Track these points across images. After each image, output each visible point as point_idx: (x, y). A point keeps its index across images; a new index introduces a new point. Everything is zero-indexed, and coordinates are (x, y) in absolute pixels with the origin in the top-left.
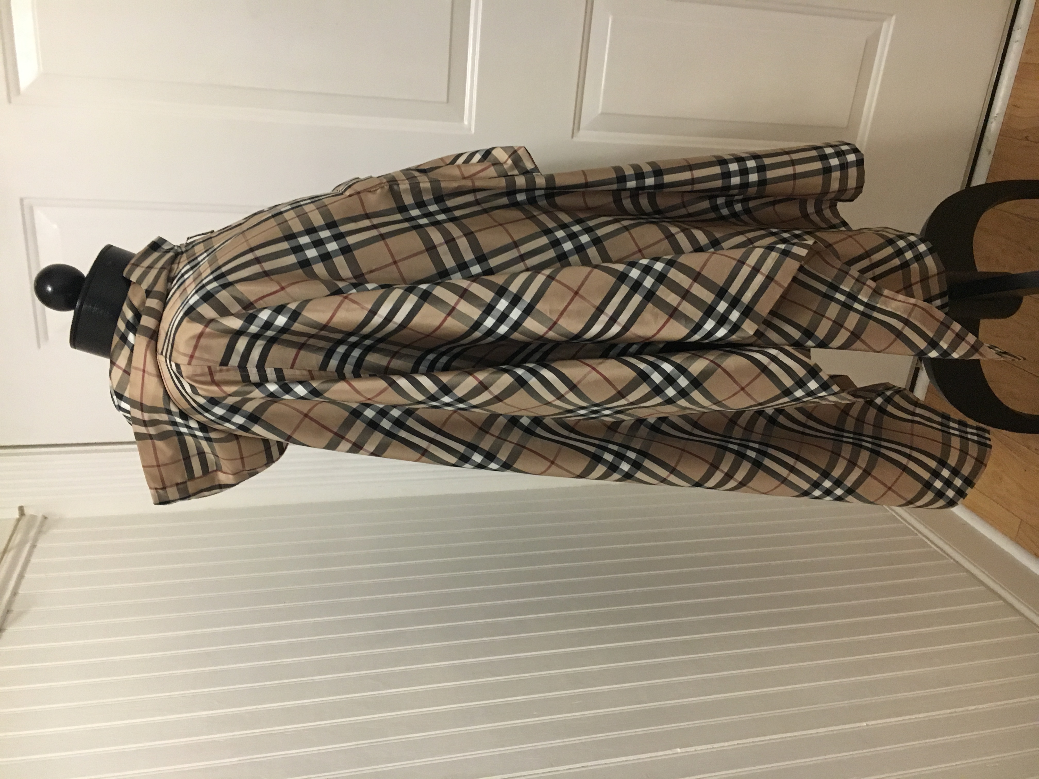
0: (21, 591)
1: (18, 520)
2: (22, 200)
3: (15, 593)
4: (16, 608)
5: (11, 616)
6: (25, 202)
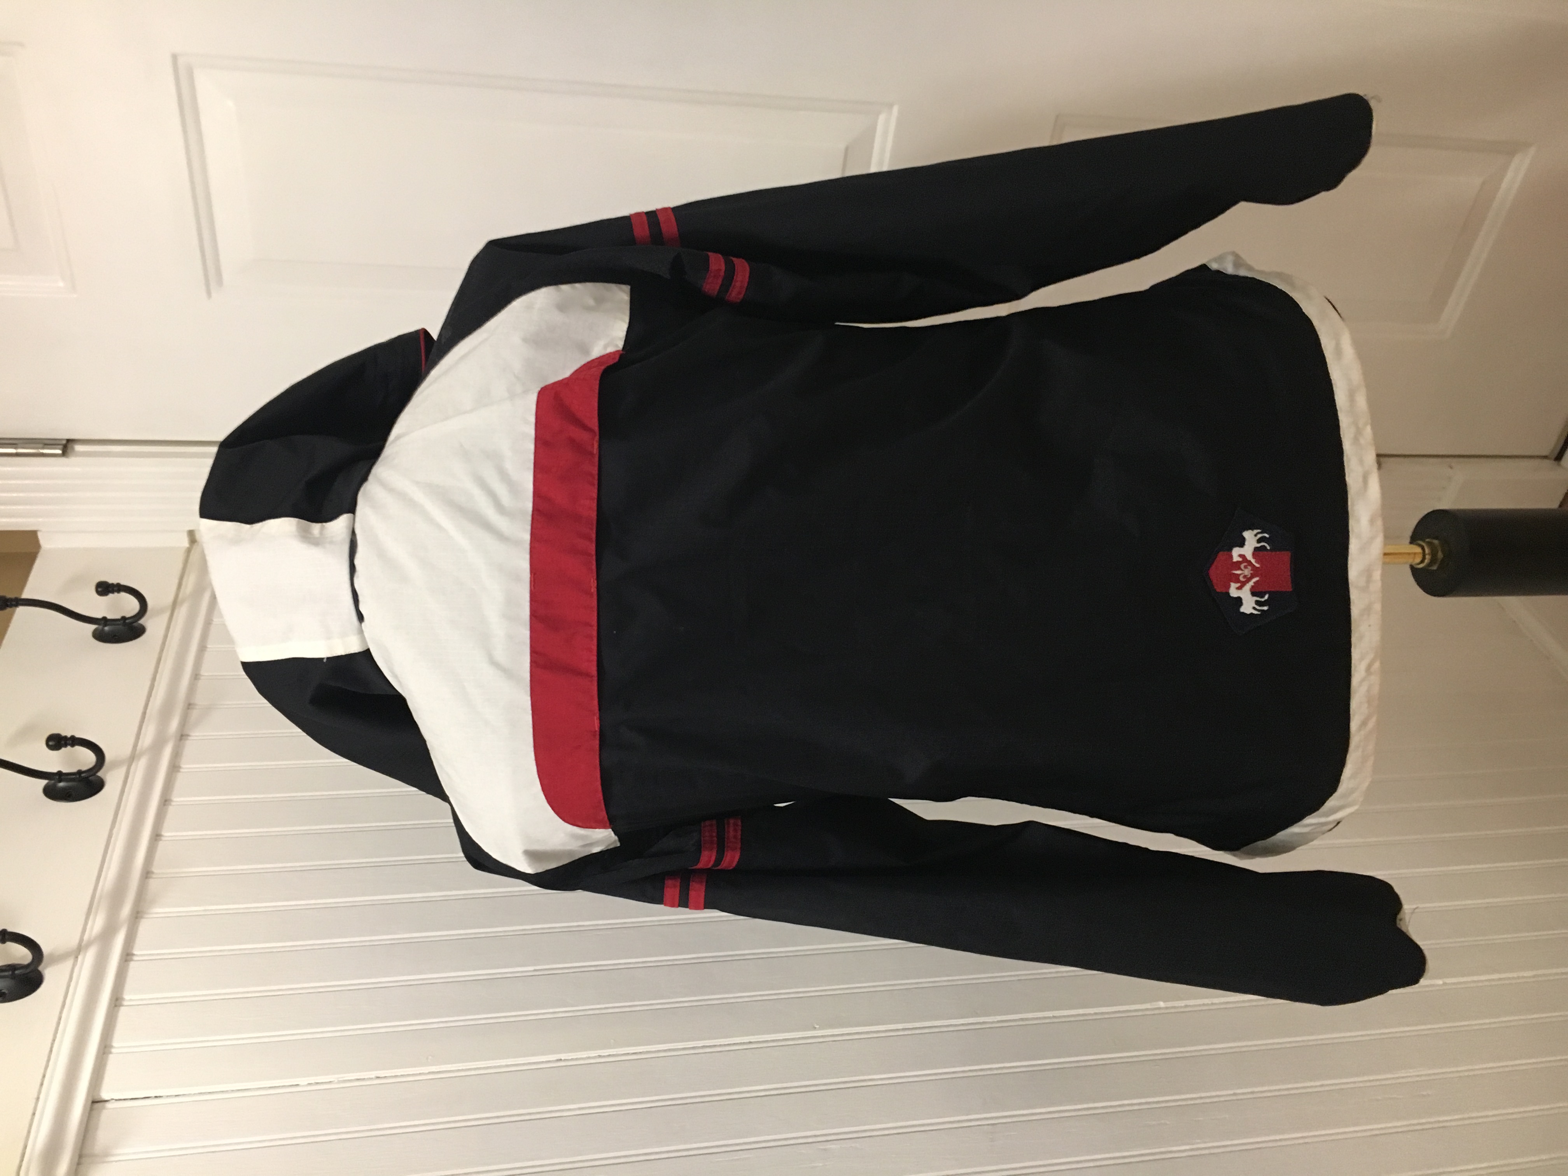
0: (204, 672)
1: (189, 551)
2: (175, 58)
3: (196, 676)
4: (200, 700)
5: (195, 714)
6: (181, 61)
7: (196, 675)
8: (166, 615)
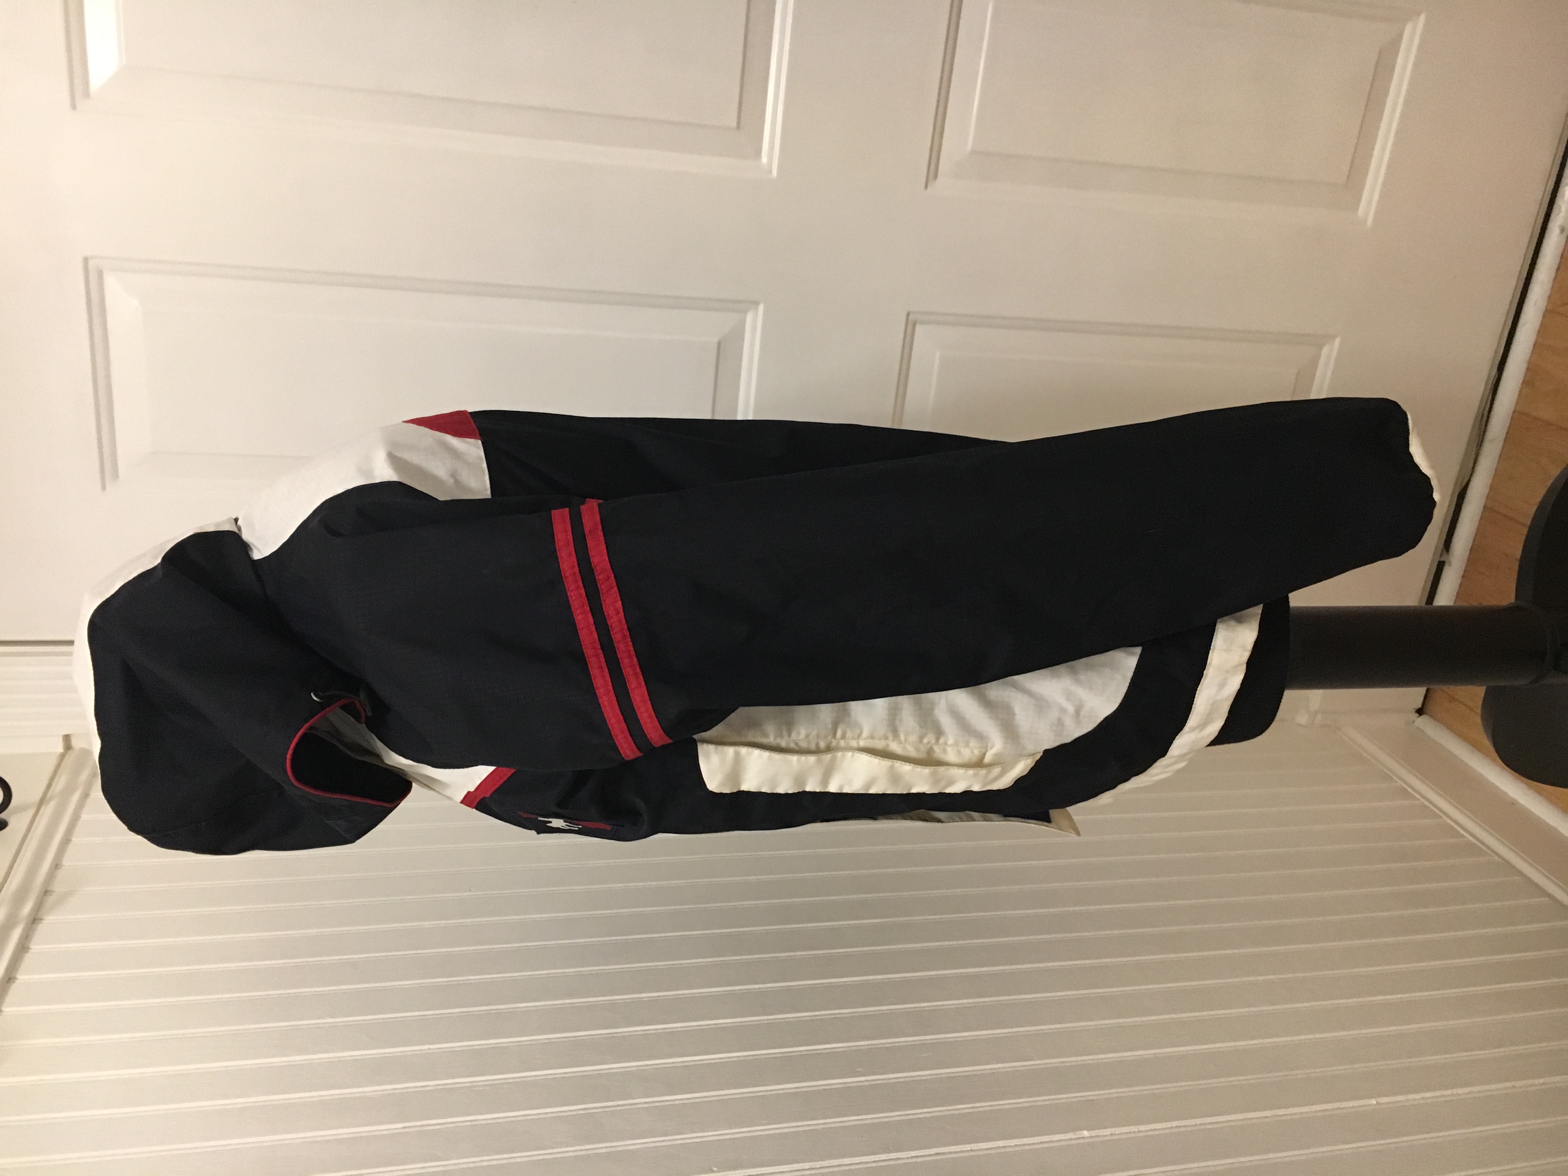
0: (66, 862)
1: (62, 756)
2: (86, 260)
4: (58, 887)
6: (91, 263)
7: (57, 865)
8: (31, 812)
